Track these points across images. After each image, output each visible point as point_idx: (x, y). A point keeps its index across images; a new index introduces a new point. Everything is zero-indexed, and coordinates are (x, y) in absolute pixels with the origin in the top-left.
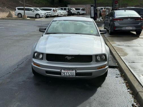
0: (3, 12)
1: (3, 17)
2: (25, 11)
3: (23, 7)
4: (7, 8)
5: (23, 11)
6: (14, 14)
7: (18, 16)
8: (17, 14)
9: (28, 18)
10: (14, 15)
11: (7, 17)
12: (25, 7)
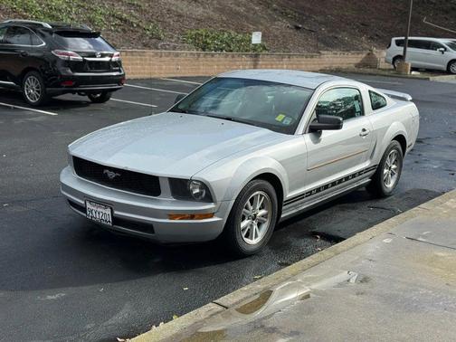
0: (347, 51)
1: (344, 67)
2: (409, 49)
3: (403, 38)
4: (371, 38)
5: (402, 48)
6: (384, 56)
7: (393, 63)
8: (391, 59)
9: (413, 73)
10: (383, 60)
11: (358, 65)
12: (409, 38)
